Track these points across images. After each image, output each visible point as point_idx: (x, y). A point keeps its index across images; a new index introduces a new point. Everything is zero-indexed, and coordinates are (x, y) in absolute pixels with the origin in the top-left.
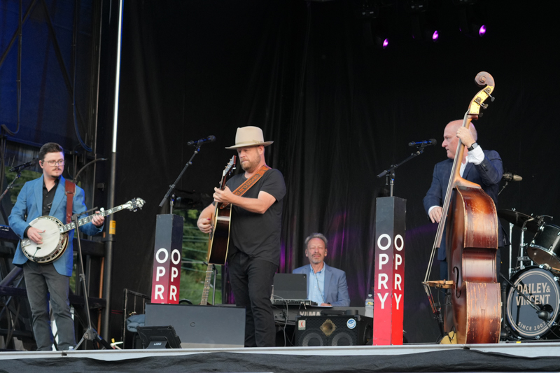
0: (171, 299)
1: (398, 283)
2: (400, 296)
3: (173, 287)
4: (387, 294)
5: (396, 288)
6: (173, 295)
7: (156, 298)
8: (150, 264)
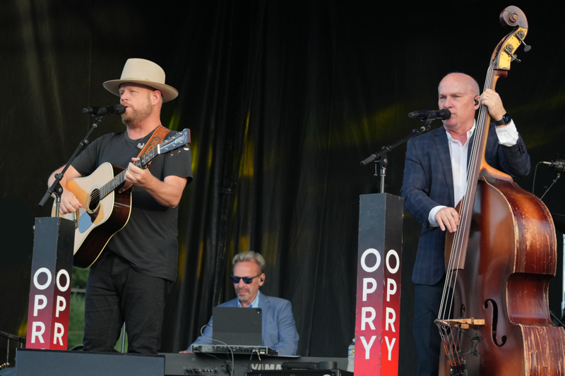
0: (55, 342)
1: (390, 322)
2: (394, 340)
3: (58, 325)
4: (374, 338)
5: (387, 329)
6: (58, 336)
7: (33, 341)
8: (25, 291)
